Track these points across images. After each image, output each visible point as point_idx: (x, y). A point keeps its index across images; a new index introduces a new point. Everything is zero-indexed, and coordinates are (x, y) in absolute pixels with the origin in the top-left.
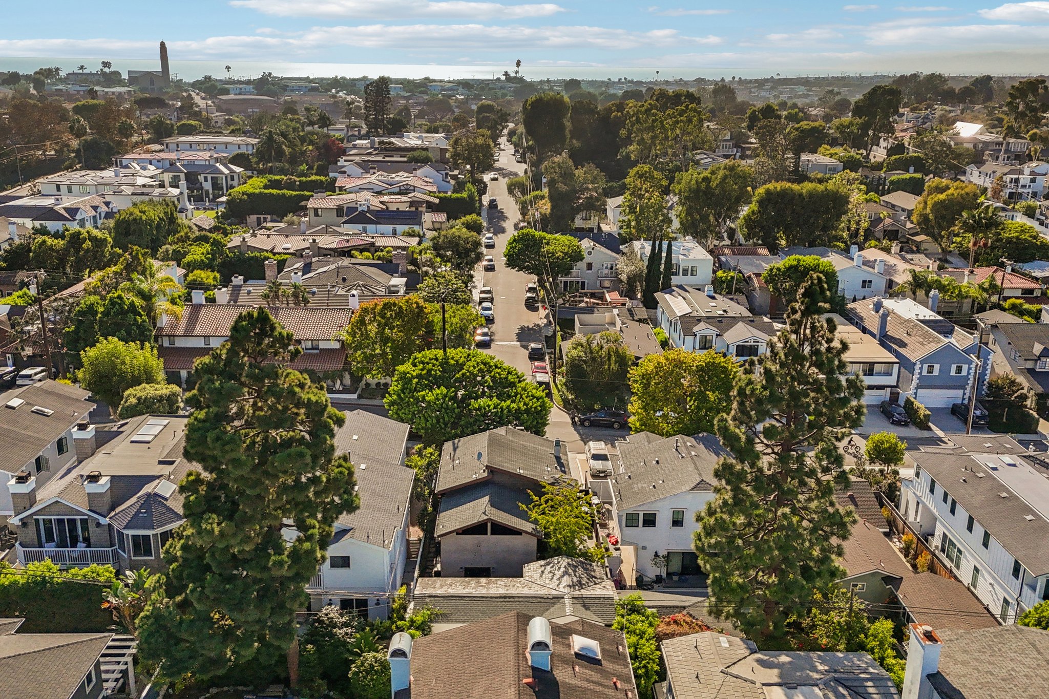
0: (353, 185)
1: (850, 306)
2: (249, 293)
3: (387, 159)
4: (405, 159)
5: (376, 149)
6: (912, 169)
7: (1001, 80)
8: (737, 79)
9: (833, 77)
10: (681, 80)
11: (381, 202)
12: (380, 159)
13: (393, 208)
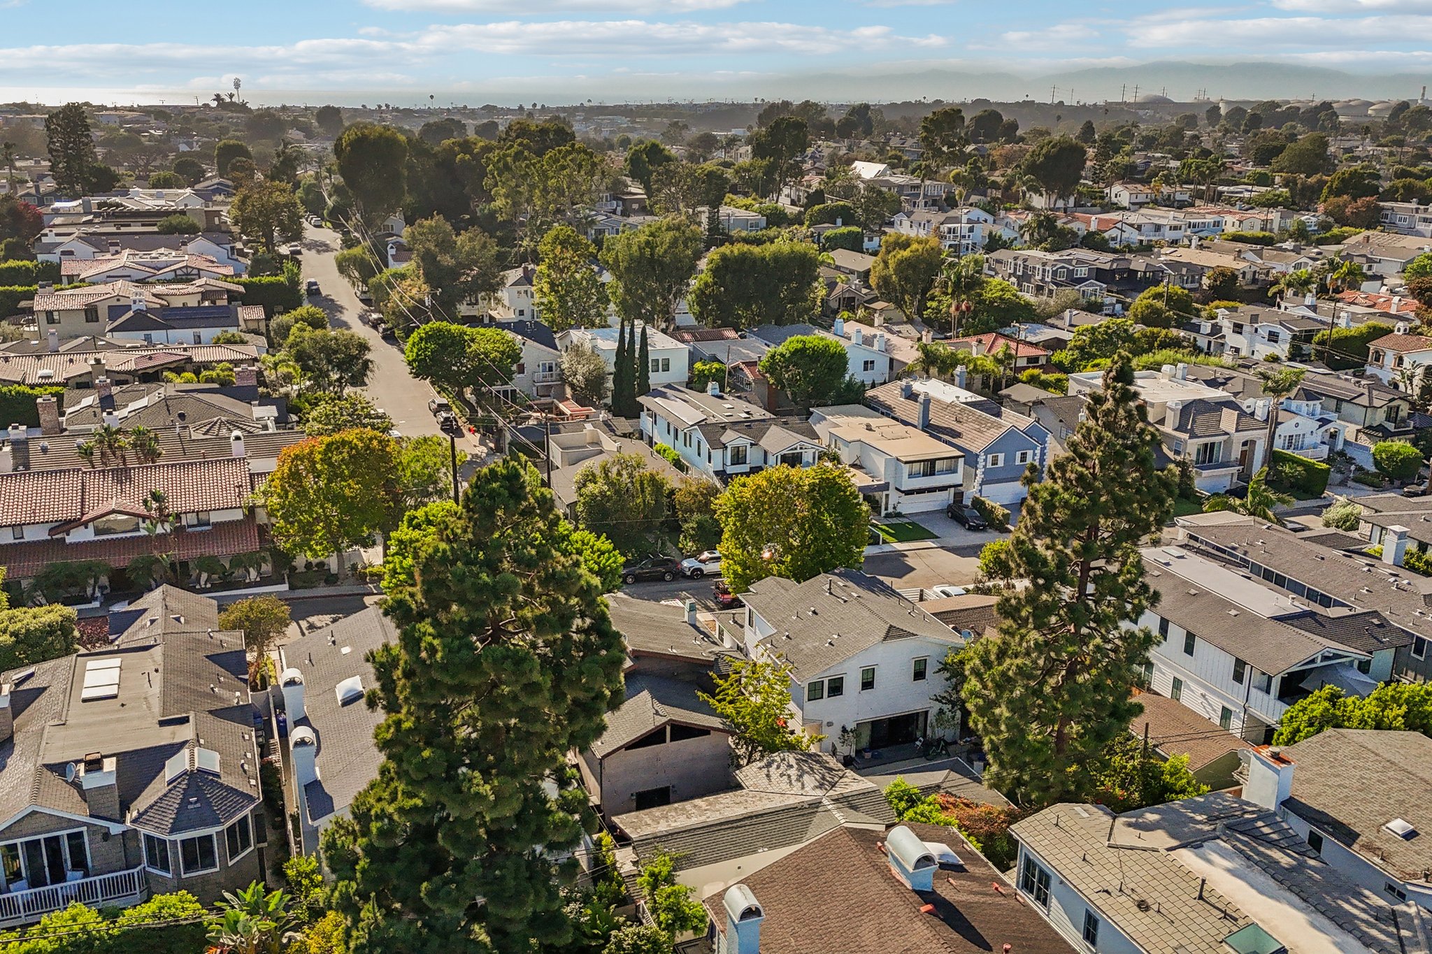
0: (97, 271)
1: (870, 393)
2: (44, 450)
3: (123, 229)
4: (155, 229)
5: (96, 215)
6: (839, 221)
7: (880, 109)
8: (538, 107)
9: (658, 105)
10: (465, 107)
11: (154, 295)
12: (113, 230)
13: (177, 303)
